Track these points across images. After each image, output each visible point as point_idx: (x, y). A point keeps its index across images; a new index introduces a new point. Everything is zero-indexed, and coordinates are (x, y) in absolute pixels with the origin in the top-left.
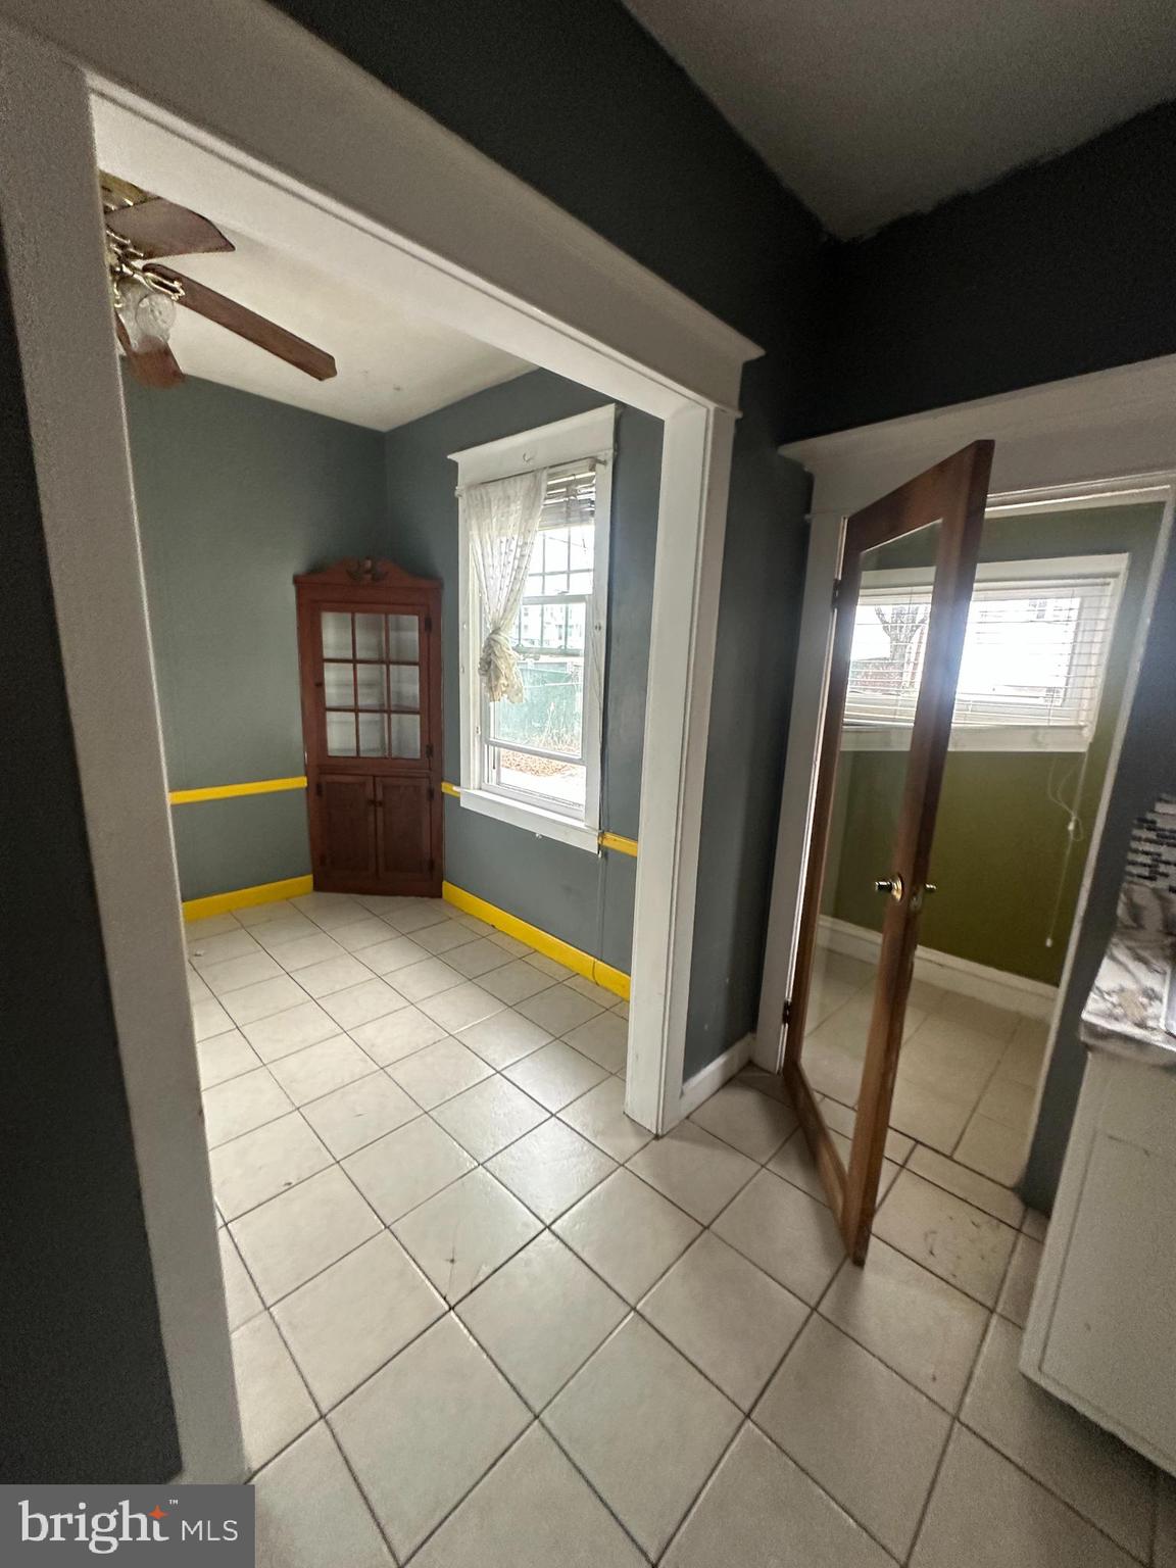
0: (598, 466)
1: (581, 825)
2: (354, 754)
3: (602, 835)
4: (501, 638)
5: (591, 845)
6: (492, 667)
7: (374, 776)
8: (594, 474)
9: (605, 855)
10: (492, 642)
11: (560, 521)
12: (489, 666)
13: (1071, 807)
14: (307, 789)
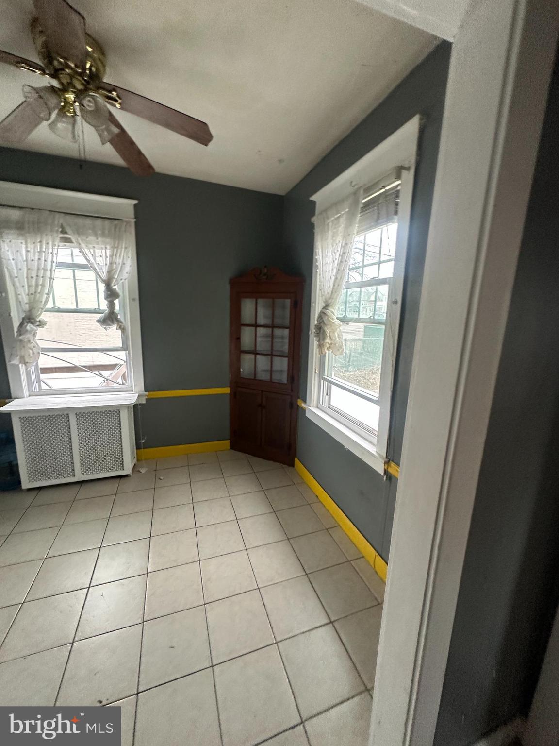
0: (404, 173)
1: (374, 450)
2: (253, 378)
3: (387, 463)
4: (329, 312)
5: (379, 468)
6: (322, 331)
7: (262, 391)
8: (400, 182)
10: (323, 315)
11: (373, 224)
12: (320, 329)
14: (230, 394)
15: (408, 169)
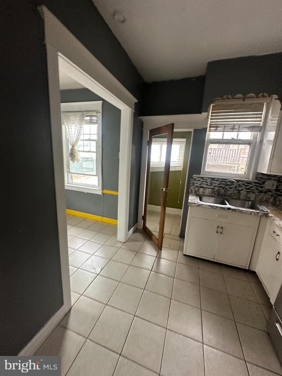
0: (98, 113)
1: (98, 189)
3: (103, 190)
4: (75, 148)
5: (100, 193)
6: (73, 155)
8: (97, 114)
9: (103, 195)
10: (73, 149)
13: (180, 179)
15: (100, 112)
